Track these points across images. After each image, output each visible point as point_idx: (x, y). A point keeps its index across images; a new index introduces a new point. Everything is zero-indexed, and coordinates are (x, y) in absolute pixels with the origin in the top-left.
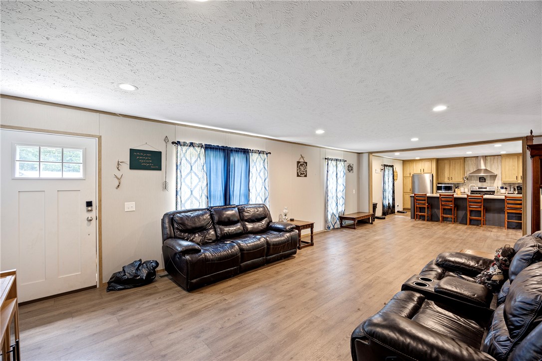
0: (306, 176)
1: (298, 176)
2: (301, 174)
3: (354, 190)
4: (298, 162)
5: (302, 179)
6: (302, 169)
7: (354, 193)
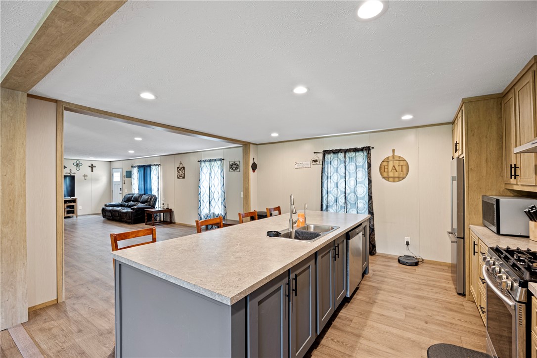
0: (184, 178)
1: (178, 178)
2: (180, 176)
3: (242, 193)
4: (178, 168)
5: (181, 180)
6: (181, 172)
7: (242, 196)
